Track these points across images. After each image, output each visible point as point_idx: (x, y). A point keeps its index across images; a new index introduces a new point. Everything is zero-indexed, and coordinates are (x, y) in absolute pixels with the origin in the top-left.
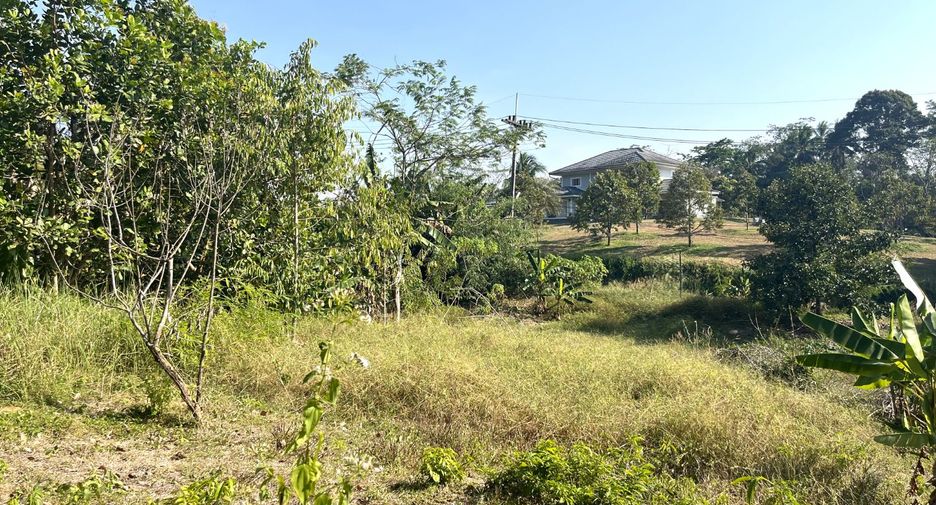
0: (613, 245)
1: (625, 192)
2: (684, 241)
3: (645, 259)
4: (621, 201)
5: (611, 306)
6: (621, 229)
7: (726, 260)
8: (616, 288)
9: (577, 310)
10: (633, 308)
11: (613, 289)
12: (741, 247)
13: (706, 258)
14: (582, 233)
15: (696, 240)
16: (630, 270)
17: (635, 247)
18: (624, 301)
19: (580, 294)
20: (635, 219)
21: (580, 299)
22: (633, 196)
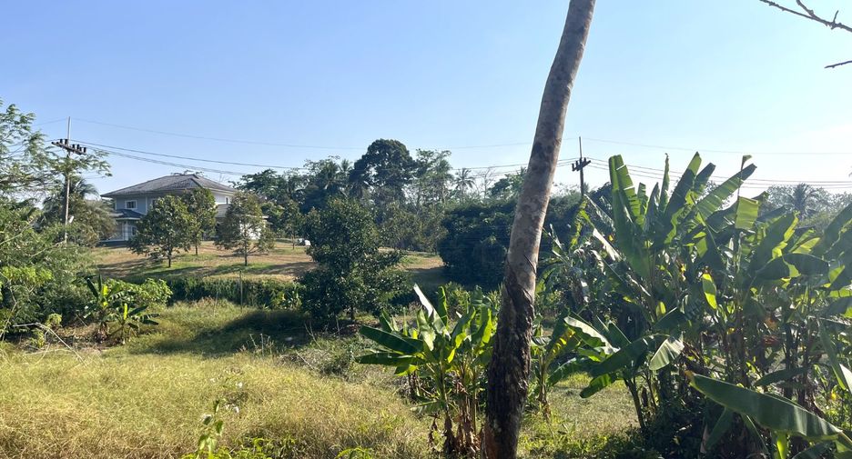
0: (173, 267)
1: (185, 217)
2: (241, 260)
3: (207, 279)
4: (180, 226)
5: (177, 326)
6: (182, 251)
7: (278, 276)
8: (181, 308)
9: (142, 333)
10: (199, 326)
11: (178, 309)
12: (289, 265)
13: (261, 276)
14: (141, 256)
15: (251, 259)
16: (192, 290)
17: (195, 268)
18: (189, 320)
19: (146, 317)
20: (195, 241)
21: (146, 321)
22: (193, 221)
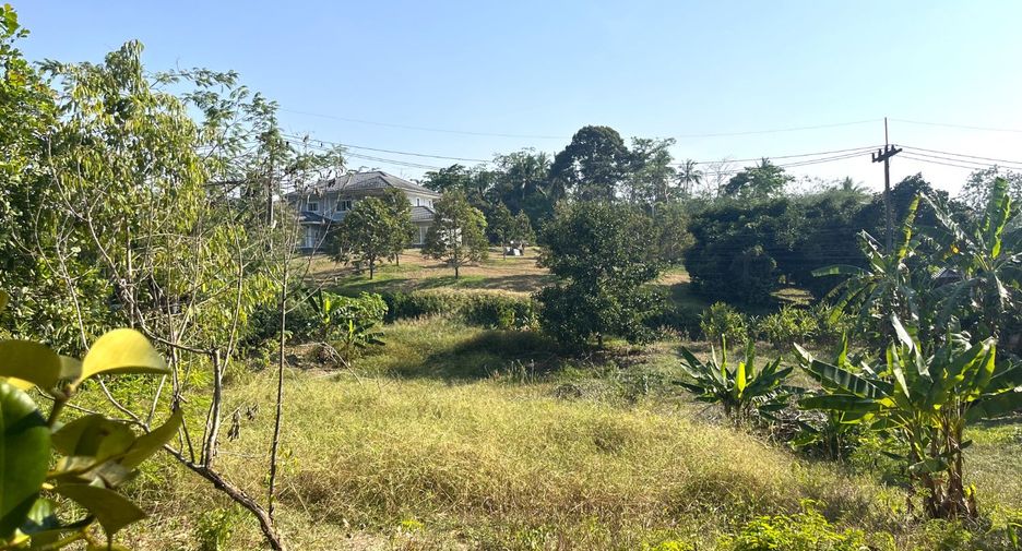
0: (375, 279)
1: (388, 222)
2: (451, 272)
3: (417, 293)
4: (384, 232)
5: (405, 349)
6: (385, 261)
7: (495, 292)
8: (403, 326)
9: (366, 354)
10: (424, 347)
11: (399, 327)
12: (506, 278)
13: (477, 291)
14: (342, 265)
15: (462, 271)
16: (401, 305)
17: (401, 281)
18: (415, 340)
19: (370, 335)
20: (398, 248)
21: (372, 342)
22: (397, 226)
